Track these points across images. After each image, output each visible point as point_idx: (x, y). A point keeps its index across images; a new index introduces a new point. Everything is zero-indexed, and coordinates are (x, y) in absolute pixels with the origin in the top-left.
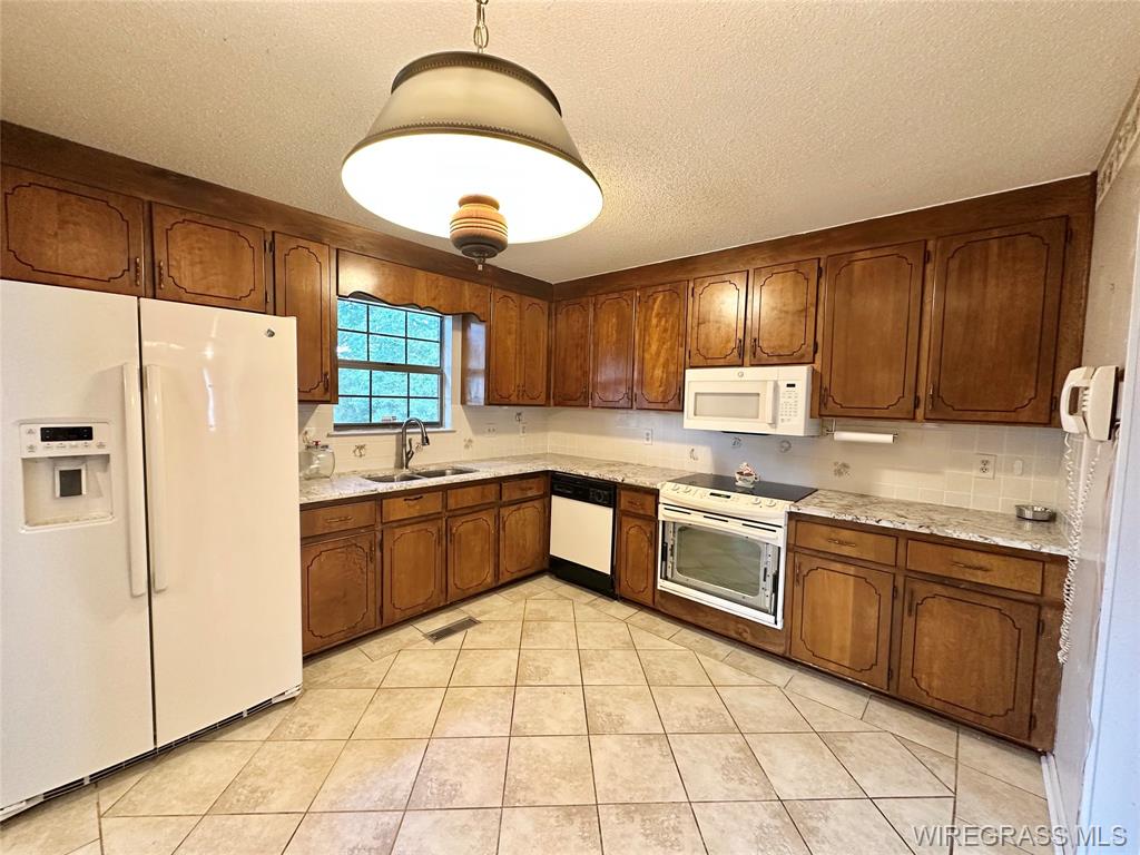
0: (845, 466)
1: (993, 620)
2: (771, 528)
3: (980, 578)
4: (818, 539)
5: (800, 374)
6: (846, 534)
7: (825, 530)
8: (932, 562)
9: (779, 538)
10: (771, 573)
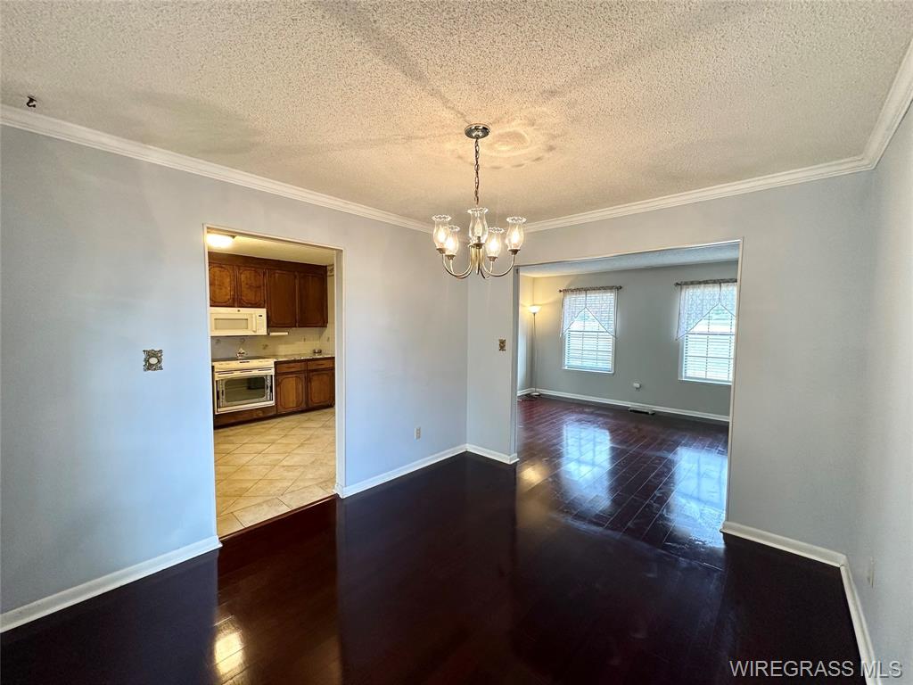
0: (267, 346)
1: (325, 377)
2: (270, 369)
3: (323, 367)
4: (284, 369)
5: (263, 311)
6: (292, 365)
7: (286, 365)
8: (312, 366)
9: (272, 372)
10: (269, 385)
